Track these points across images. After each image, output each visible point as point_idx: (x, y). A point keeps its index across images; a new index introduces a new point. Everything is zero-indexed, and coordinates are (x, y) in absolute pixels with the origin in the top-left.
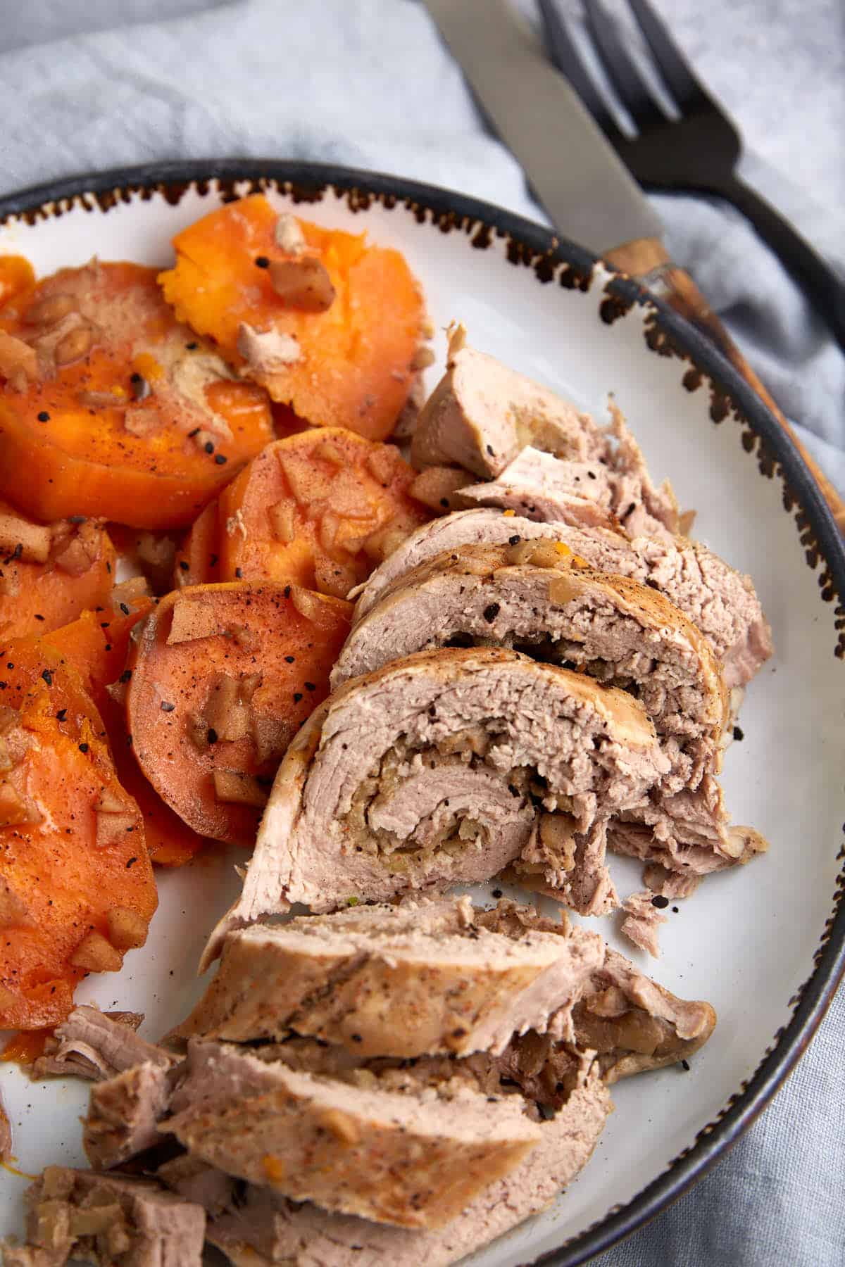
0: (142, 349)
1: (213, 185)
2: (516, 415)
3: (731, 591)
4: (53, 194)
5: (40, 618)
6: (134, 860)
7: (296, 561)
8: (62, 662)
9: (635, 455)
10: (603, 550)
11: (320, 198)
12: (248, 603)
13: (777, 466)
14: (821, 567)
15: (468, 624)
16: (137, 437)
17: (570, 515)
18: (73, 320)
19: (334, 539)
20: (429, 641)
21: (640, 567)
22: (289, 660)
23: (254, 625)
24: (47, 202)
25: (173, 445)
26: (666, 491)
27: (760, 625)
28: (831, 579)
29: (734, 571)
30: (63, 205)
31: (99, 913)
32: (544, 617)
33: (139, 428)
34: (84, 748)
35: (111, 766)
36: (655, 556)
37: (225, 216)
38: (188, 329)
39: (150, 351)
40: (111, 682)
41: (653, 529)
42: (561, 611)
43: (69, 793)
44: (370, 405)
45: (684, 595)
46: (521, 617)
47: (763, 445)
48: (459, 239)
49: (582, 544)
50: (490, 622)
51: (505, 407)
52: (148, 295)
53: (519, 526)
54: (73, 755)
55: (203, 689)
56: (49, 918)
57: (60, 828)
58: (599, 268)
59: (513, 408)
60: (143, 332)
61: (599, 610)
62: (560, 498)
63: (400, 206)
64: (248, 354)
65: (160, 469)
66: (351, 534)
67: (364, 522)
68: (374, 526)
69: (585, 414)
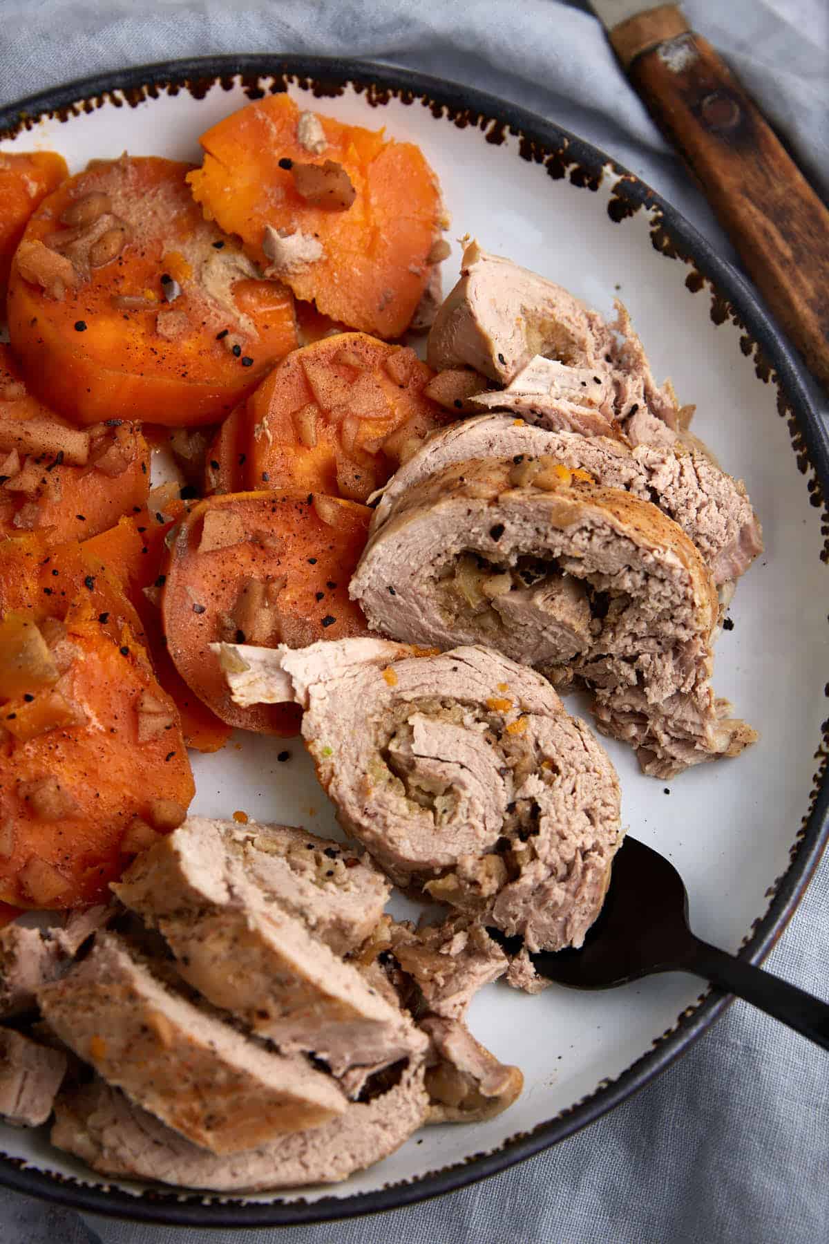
0: (171, 247)
1: (237, 80)
2: (527, 318)
3: (725, 495)
4: (83, 92)
5: (81, 518)
6: (172, 754)
7: (319, 463)
8: (103, 568)
9: (639, 356)
10: (606, 458)
11: (341, 93)
12: (274, 510)
13: (773, 372)
14: (811, 474)
15: (476, 541)
16: (169, 341)
17: (576, 422)
18: (105, 222)
19: (355, 441)
20: (439, 555)
21: (640, 474)
22: (312, 561)
23: (280, 530)
24: (78, 100)
25: (203, 347)
26: (668, 390)
27: (752, 526)
28: (819, 486)
29: (728, 477)
30: (94, 102)
31: (142, 803)
32: (546, 537)
33: (170, 332)
34: (125, 652)
35: (150, 667)
36: (655, 463)
37: (251, 113)
38: (215, 226)
39: (179, 249)
40: (148, 585)
41: (655, 427)
42: (562, 531)
43: (113, 695)
44: (388, 301)
45: (681, 500)
46: (525, 535)
47: (759, 350)
48: (474, 135)
49: (587, 453)
50: (496, 541)
51: (515, 310)
52: (177, 191)
53: (527, 435)
54: (115, 659)
55: (232, 592)
56: (96, 808)
57: (106, 728)
58: (607, 169)
59: (524, 311)
60: (173, 229)
61: (597, 531)
62: (565, 407)
63: (418, 102)
64: (274, 255)
65: (191, 375)
66: (371, 435)
67: (382, 423)
68: (392, 425)
69: (592, 312)
